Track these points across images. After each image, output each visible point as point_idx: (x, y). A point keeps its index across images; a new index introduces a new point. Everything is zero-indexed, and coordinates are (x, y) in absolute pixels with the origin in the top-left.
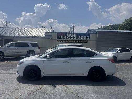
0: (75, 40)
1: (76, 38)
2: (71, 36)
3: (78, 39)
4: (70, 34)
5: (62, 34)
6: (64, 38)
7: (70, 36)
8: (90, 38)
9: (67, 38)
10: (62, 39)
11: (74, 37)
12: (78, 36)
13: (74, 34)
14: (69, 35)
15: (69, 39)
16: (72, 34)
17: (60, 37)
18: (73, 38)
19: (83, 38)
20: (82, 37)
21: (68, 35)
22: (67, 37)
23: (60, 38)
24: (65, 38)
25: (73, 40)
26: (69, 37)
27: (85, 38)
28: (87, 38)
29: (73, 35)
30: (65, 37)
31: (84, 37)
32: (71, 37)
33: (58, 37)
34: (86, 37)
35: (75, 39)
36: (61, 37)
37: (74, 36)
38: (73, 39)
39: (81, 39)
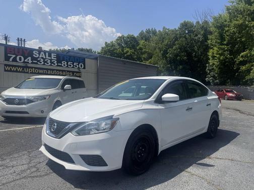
0: (54, 70)
1: (58, 66)
2: (44, 59)
3: (61, 66)
4: (42, 53)
6: (26, 61)
7: (42, 58)
8: (84, 68)
9: (35, 63)
10: (20, 63)
11: (52, 63)
12: (61, 59)
13: (52, 54)
14: (39, 54)
15: (40, 66)
16: (47, 54)
17: (15, 58)
18: (43, 63)
19: (66, 65)
20: (69, 64)
21: (36, 55)
22: (33, 59)
23: (15, 60)
24: (30, 61)
25: (50, 70)
26: (39, 61)
27: (76, 66)
28: (80, 67)
29: (50, 56)
30: (30, 58)
31: (73, 64)
32: (45, 62)
33: (7, 58)
34: (78, 65)
35: (54, 67)
36: (18, 57)
37: (52, 58)
38: (51, 65)
39: (67, 67)
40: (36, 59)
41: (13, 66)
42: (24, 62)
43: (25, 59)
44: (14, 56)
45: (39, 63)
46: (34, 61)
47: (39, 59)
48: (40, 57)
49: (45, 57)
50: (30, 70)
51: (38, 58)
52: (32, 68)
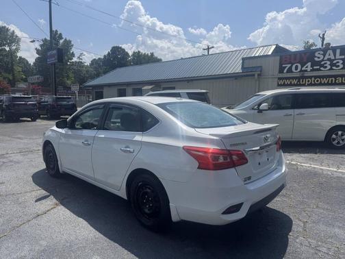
2: (332, 61)
5: (295, 59)
6: (304, 69)
7: (329, 59)
9: (316, 70)
10: (296, 73)
14: (324, 55)
15: (324, 72)
16: (338, 51)
17: (291, 68)
18: (329, 67)
21: (319, 57)
23: (290, 70)
24: (309, 69)
30: (309, 64)
32: (332, 65)
33: (281, 71)
36: (294, 66)
40: (318, 63)
41: (287, 78)
42: (301, 71)
43: (302, 67)
44: (289, 65)
45: (322, 69)
46: (315, 67)
47: (322, 63)
48: (326, 58)
49: (333, 58)
50: (309, 81)
51: (323, 60)
52: (311, 77)
